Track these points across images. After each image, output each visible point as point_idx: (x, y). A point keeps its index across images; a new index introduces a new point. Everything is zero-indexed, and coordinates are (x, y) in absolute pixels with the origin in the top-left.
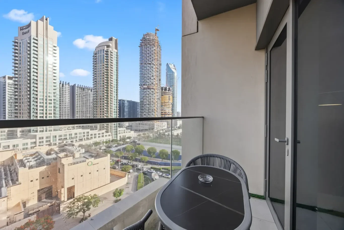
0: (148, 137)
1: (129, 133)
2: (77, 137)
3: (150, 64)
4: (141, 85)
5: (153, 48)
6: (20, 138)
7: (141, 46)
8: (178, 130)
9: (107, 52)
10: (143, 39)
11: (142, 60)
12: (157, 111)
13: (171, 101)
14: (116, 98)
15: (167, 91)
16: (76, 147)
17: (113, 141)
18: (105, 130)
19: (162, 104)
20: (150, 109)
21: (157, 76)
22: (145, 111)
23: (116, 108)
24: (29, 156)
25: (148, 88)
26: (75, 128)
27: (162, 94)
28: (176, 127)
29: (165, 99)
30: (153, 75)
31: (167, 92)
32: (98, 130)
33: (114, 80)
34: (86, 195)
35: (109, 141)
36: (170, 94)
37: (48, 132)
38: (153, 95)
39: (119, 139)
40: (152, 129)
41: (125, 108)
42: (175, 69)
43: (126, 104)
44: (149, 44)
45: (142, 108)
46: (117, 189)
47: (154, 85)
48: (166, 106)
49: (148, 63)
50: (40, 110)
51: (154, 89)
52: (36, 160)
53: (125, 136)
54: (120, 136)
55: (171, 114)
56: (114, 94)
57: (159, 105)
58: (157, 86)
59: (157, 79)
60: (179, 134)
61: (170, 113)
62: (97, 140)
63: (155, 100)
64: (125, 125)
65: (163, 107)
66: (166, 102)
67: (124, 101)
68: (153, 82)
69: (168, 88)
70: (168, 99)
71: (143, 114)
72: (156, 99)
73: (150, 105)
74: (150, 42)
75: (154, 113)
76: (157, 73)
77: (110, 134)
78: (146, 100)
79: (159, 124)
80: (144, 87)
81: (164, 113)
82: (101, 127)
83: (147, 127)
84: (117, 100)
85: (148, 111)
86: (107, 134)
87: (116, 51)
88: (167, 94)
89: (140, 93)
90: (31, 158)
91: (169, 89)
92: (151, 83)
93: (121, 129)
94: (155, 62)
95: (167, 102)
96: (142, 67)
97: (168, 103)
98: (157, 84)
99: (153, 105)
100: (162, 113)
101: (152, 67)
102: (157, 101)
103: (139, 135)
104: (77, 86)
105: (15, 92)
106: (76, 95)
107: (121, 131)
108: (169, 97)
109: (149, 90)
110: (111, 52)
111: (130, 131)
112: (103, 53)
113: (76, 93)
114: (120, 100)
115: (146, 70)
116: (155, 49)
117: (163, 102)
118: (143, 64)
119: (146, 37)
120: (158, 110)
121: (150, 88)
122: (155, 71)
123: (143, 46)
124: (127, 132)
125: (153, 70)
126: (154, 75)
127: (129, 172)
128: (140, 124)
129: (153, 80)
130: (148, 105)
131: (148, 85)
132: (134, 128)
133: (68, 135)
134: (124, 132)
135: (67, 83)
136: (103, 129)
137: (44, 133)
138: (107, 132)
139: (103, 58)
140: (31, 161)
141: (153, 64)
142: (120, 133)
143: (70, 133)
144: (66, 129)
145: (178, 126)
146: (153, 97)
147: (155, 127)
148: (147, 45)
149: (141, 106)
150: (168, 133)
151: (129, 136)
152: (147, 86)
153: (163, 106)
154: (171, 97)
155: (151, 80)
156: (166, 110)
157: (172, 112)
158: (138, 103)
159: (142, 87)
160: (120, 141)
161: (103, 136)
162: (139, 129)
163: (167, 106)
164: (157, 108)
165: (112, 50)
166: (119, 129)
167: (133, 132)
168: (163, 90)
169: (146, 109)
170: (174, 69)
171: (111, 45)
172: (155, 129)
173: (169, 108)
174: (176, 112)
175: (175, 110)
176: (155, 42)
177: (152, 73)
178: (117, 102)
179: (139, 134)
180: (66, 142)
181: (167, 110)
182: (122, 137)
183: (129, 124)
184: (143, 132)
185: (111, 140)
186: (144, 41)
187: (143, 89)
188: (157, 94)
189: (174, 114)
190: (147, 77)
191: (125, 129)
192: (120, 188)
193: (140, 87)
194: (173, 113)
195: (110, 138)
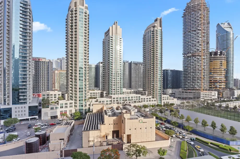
0: (193, 106)
1: (173, 100)
2: (132, 99)
3: (195, 30)
4: (185, 53)
5: (198, 13)
6: (105, 97)
7: (185, 16)
8: (235, 102)
9: (153, 31)
10: (186, 8)
11: (186, 29)
12: (204, 79)
13: (224, 67)
14: (160, 69)
15: (218, 55)
16: (132, 107)
17: (158, 105)
18: (152, 96)
19: (210, 71)
20: (195, 77)
21: (204, 41)
22: (189, 79)
23: (160, 78)
24: (109, 109)
25: (193, 56)
26: (132, 93)
27: (210, 60)
28: (233, 98)
29: (214, 65)
30: (198, 41)
31: (218, 57)
32: (146, 95)
33: (159, 53)
34: (138, 144)
35: (155, 105)
36: (223, 58)
37: (117, 95)
38: (199, 62)
39: (163, 104)
40: (198, 98)
41: (169, 77)
42: (231, 27)
43: (170, 73)
44: (193, 11)
45: (186, 76)
46: (161, 148)
47: (200, 51)
48: (217, 73)
49: (192, 31)
50: (114, 81)
51: (200, 55)
52: (111, 112)
53: (169, 102)
54: (164, 102)
55: (225, 82)
56: (159, 66)
57: (207, 72)
58: (203, 52)
59: (203, 45)
60: (237, 106)
61: (222, 81)
62: (146, 103)
63: (201, 67)
64: (168, 92)
65: (212, 75)
66: (216, 68)
67: (167, 70)
68: (198, 49)
69: (219, 51)
70: (219, 65)
71: (187, 82)
72: (203, 66)
73: (195, 73)
74: (194, 9)
75: (200, 81)
76: (203, 38)
77: (155, 99)
78: (190, 68)
79: (207, 93)
80: (188, 55)
81: (214, 80)
82: (148, 93)
83: (191, 96)
84: (161, 70)
85: (192, 79)
86: (154, 99)
87: (160, 28)
88: (218, 59)
89: (184, 62)
90: (109, 110)
91: (221, 53)
92: (196, 51)
93: (165, 96)
94: (201, 27)
95: (218, 68)
96: (186, 36)
97: (220, 70)
98: (205, 50)
99: (199, 72)
100: (210, 80)
101: (198, 33)
102: (203, 69)
103: (183, 103)
104: (132, 62)
105: (103, 70)
106: (132, 69)
107: (165, 97)
108: (222, 62)
109: (194, 58)
110: (156, 31)
111: (173, 98)
112: (150, 33)
113: (132, 68)
114: (164, 70)
115: (190, 38)
116: (201, 13)
117: (212, 69)
118: (187, 33)
119: (190, 5)
120: (206, 78)
121: (196, 56)
122: (201, 37)
123: (187, 15)
124: (170, 99)
125: (198, 36)
126: (200, 41)
127: (172, 137)
128: (184, 92)
129: (199, 46)
130: (193, 73)
131: (193, 52)
132: (177, 95)
133: (127, 98)
134: (168, 99)
135: (127, 61)
136: (150, 95)
137: (115, 95)
138: (153, 98)
139: (150, 37)
140: (109, 112)
141: (199, 30)
142: (164, 99)
143: (129, 96)
144: (126, 93)
145: (236, 96)
146: (198, 64)
147: (201, 96)
148: (191, 13)
149: (185, 75)
150: (219, 103)
151: (172, 103)
152: (192, 54)
153: (213, 73)
154: (224, 62)
155: (196, 47)
156: (216, 77)
157: (226, 79)
158: (182, 71)
159: (185, 56)
160: (163, 106)
161: (150, 101)
162: (183, 97)
163: (219, 73)
164: (204, 76)
165: (157, 28)
166: (163, 96)
167: (176, 99)
168: (213, 56)
169: (190, 78)
170: (229, 28)
171: (156, 25)
172: (202, 98)
173: (221, 75)
174: (232, 79)
175: (231, 77)
176: (200, 6)
177: (198, 40)
178: (161, 72)
179: (182, 101)
180: (127, 102)
181: (218, 77)
182: (165, 103)
183: (172, 92)
184: (186, 100)
185: (156, 104)
186: (188, 9)
187: (187, 57)
188: (204, 61)
189: (229, 81)
190: (191, 45)
191: (168, 96)
192: (164, 149)
193: (184, 56)
194: (226, 81)
195: (156, 103)
